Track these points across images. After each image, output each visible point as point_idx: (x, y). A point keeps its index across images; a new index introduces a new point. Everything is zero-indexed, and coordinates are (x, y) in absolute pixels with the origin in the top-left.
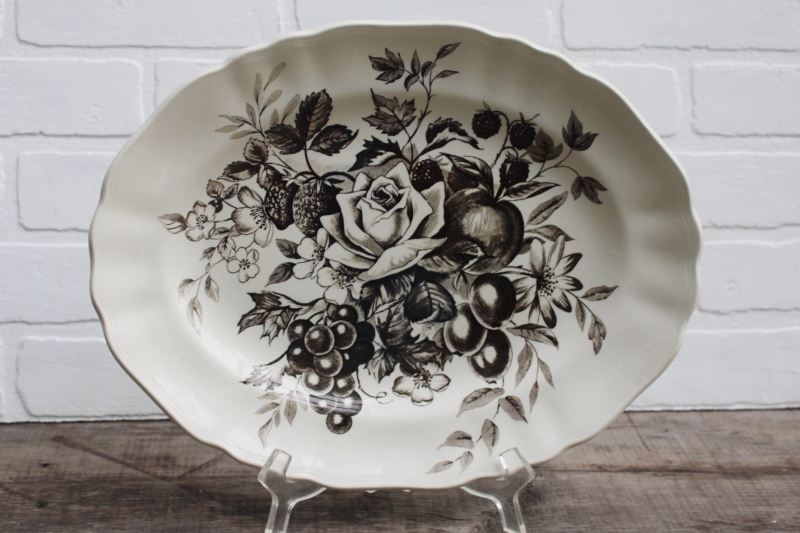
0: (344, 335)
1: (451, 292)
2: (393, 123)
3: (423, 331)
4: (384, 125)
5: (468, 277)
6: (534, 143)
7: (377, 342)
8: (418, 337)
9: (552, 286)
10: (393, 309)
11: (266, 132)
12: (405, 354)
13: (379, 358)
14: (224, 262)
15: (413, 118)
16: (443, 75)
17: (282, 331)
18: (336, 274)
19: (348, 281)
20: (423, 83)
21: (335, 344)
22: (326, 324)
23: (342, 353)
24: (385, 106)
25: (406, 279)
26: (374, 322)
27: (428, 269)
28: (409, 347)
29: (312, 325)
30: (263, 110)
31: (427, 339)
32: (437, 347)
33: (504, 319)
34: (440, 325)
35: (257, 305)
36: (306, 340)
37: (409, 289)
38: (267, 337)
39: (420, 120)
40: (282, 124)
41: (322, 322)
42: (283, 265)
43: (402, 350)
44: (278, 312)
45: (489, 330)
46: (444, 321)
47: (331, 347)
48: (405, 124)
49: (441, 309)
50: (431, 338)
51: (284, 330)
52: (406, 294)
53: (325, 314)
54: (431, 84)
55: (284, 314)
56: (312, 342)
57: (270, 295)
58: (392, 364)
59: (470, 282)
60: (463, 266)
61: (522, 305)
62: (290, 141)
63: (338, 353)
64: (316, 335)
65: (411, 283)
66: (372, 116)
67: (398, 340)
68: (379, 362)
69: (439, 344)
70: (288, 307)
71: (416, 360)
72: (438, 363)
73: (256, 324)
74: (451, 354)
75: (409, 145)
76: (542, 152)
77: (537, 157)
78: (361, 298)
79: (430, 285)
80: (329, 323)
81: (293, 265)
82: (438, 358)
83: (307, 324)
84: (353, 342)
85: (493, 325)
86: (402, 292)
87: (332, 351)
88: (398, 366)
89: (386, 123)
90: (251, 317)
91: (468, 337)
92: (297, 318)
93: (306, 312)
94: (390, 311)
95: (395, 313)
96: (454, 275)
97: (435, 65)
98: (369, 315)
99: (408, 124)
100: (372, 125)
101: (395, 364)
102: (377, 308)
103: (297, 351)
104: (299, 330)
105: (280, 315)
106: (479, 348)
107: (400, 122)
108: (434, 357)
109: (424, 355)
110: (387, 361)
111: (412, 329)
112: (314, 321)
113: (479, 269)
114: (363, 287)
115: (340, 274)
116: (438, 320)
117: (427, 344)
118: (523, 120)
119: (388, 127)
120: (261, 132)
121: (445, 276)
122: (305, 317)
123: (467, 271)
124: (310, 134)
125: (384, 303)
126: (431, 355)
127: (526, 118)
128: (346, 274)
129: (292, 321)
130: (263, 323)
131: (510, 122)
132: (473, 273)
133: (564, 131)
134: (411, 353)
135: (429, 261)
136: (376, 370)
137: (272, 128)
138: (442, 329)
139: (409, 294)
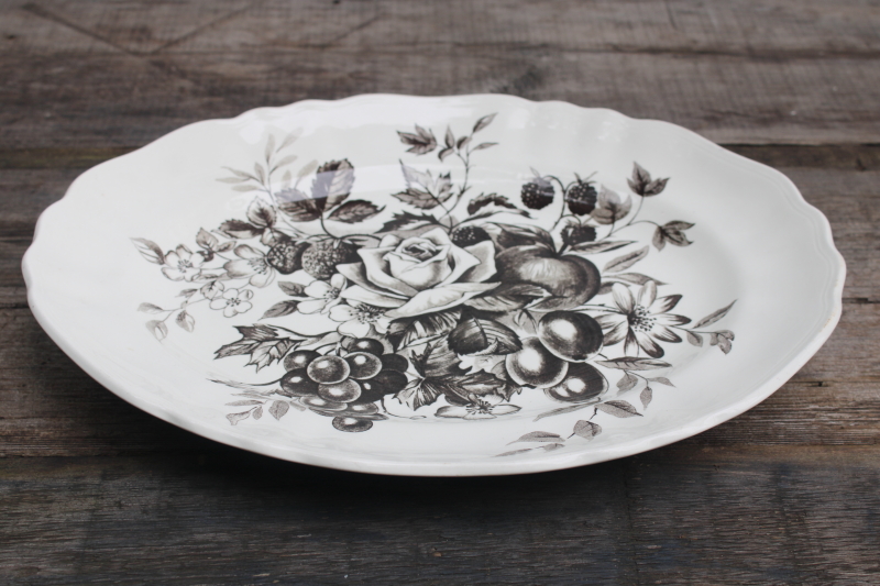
0: (363, 366)
1: (512, 327)
2: (427, 200)
3: (476, 363)
4: (416, 201)
5: (533, 315)
6: (597, 205)
7: (412, 373)
8: (470, 369)
9: (650, 323)
10: (433, 343)
11: (276, 195)
12: (453, 386)
13: (415, 389)
14: (208, 301)
15: (451, 195)
16: (481, 147)
17: (276, 360)
18: (354, 311)
19: (370, 317)
20: (459, 155)
21: (351, 374)
22: (339, 355)
23: (361, 383)
24: (417, 181)
25: (450, 316)
26: (407, 354)
27: (479, 308)
28: (457, 378)
29: (319, 355)
30: (274, 169)
31: (482, 371)
32: (496, 379)
33: (589, 352)
34: (501, 358)
35: (245, 336)
36: (309, 370)
37: (454, 325)
38: (255, 366)
39: (459, 196)
40: (295, 190)
41: (334, 353)
42: (285, 302)
43: (447, 381)
44: (274, 343)
45: (570, 363)
46: (505, 353)
47: (345, 377)
48: (441, 200)
49: (500, 343)
50: (488, 370)
51: (279, 359)
52: (450, 329)
53: (339, 346)
54: (468, 155)
55: (282, 345)
56: (317, 372)
57: (263, 328)
58: (434, 396)
59: (537, 318)
60: (526, 304)
61: (612, 338)
62: (304, 211)
63: (354, 383)
64: (323, 365)
65: (457, 320)
66: (402, 193)
67: (441, 371)
68: (412, 392)
69: (502, 377)
70: (288, 339)
71: (469, 392)
72: (502, 396)
73: (240, 353)
74: (518, 386)
75: (447, 217)
76: (609, 213)
77: (604, 220)
78: (388, 332)
79: (481, 321)
80: (343, 354)
81: (298, 302)
82: (501, 390)
83: (312, 355)
84: (376, 373)
85: (576, 358)
86: (445, 327)
87: (347, 380)
88: (442, 397)
89: (419, 199)
90: (234, 348)
91: (542, 370)
92: (298, 349)
93: (312, 343)
94: (429, 345)
95: (435, 347)
96: (514, 313)
97: (471, 139)
98: (400, 348)
99: (445, 200)
100: (401, 200)
101: (437, 395)
102: (410, 342)
103: (296, 380)
104: (300, 360)
105: (276, 346)
106: (558, 380)
107: (435, 199)
108: (495, 389)
109: (481, 387)
110: (426, 391)
111: (460, 362)
112: (322, 351)
113: (547, 307)
114: (392, 322)
115: (361, 310)
116: (496, 352)
117: (483, 376)
118: (580, 181)
119: (422, 203)
120: (269, 192)
121: (501, 313)
122: (311, 348)
123: (532, 309)
124: (327, 206)
125: (420, 338)
126: (490, 387)
127: (583, 178)
128: (368, 311)
129: (292, 351)
130: (251, 352)
131: (565, 187)
132: (539, 310)
133: (630, 183)
134: (460, 385)
135: (479, 301)
136: (411, 400)
137: (283, 191)
138: (504, 362)
139: (454, 330)
